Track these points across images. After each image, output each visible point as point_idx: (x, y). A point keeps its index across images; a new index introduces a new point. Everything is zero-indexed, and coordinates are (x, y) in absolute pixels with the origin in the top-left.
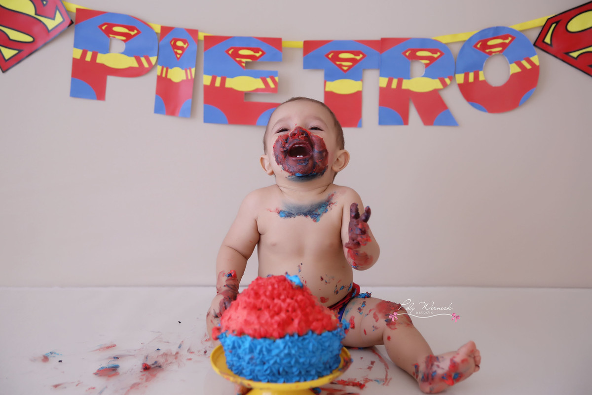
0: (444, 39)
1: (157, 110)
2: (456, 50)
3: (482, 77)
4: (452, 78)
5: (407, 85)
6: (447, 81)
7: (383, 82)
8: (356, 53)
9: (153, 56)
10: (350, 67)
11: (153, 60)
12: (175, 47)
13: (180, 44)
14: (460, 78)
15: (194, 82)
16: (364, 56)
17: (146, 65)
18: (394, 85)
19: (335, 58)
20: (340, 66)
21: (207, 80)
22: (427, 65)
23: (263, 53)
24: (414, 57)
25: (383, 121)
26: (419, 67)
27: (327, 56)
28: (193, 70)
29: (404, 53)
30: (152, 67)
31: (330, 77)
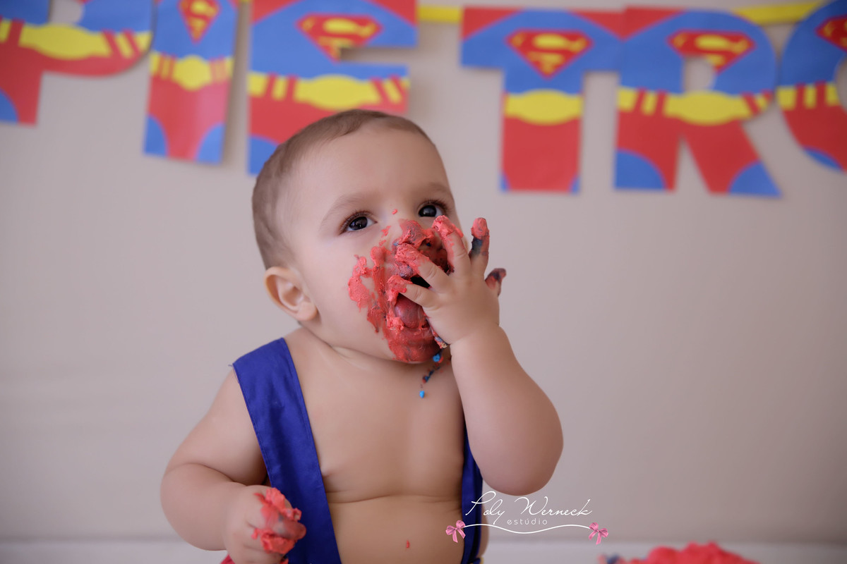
0: (756, 14)
1: (151, 147)
2: (779, 38)
3: (832, 96)
4: (771, 96)
5: (677, 106)
6: (761, 101)
7: (626, 98)
8: (572, 37)
9: (141, 29)
10: (558, 68)
11: (143, 39)
12: (189, 14)
13: (200, 7)
14: (787, 97)
15: (229, 88)
16: (589, 44)
17: (126, 50)
18: (649, 104)
19: (528, 46)
20: (537, 64)
21: (255, 83)
22: (719, 69)
23: (379, 29)
24: (692, 49)
25: (625, 179)
26: (700, 72)
27: (509, 40)
28: (228, 63)
29: (671, 40)
30: (139, 57)
31: (515, 84)
